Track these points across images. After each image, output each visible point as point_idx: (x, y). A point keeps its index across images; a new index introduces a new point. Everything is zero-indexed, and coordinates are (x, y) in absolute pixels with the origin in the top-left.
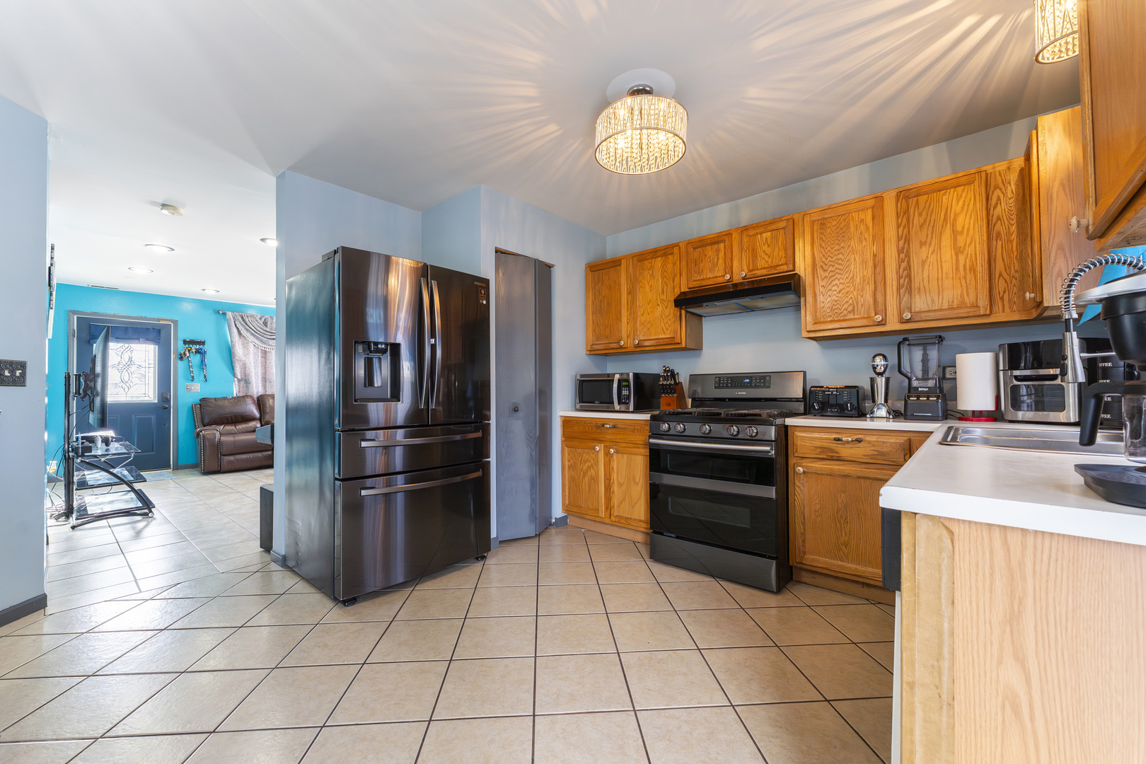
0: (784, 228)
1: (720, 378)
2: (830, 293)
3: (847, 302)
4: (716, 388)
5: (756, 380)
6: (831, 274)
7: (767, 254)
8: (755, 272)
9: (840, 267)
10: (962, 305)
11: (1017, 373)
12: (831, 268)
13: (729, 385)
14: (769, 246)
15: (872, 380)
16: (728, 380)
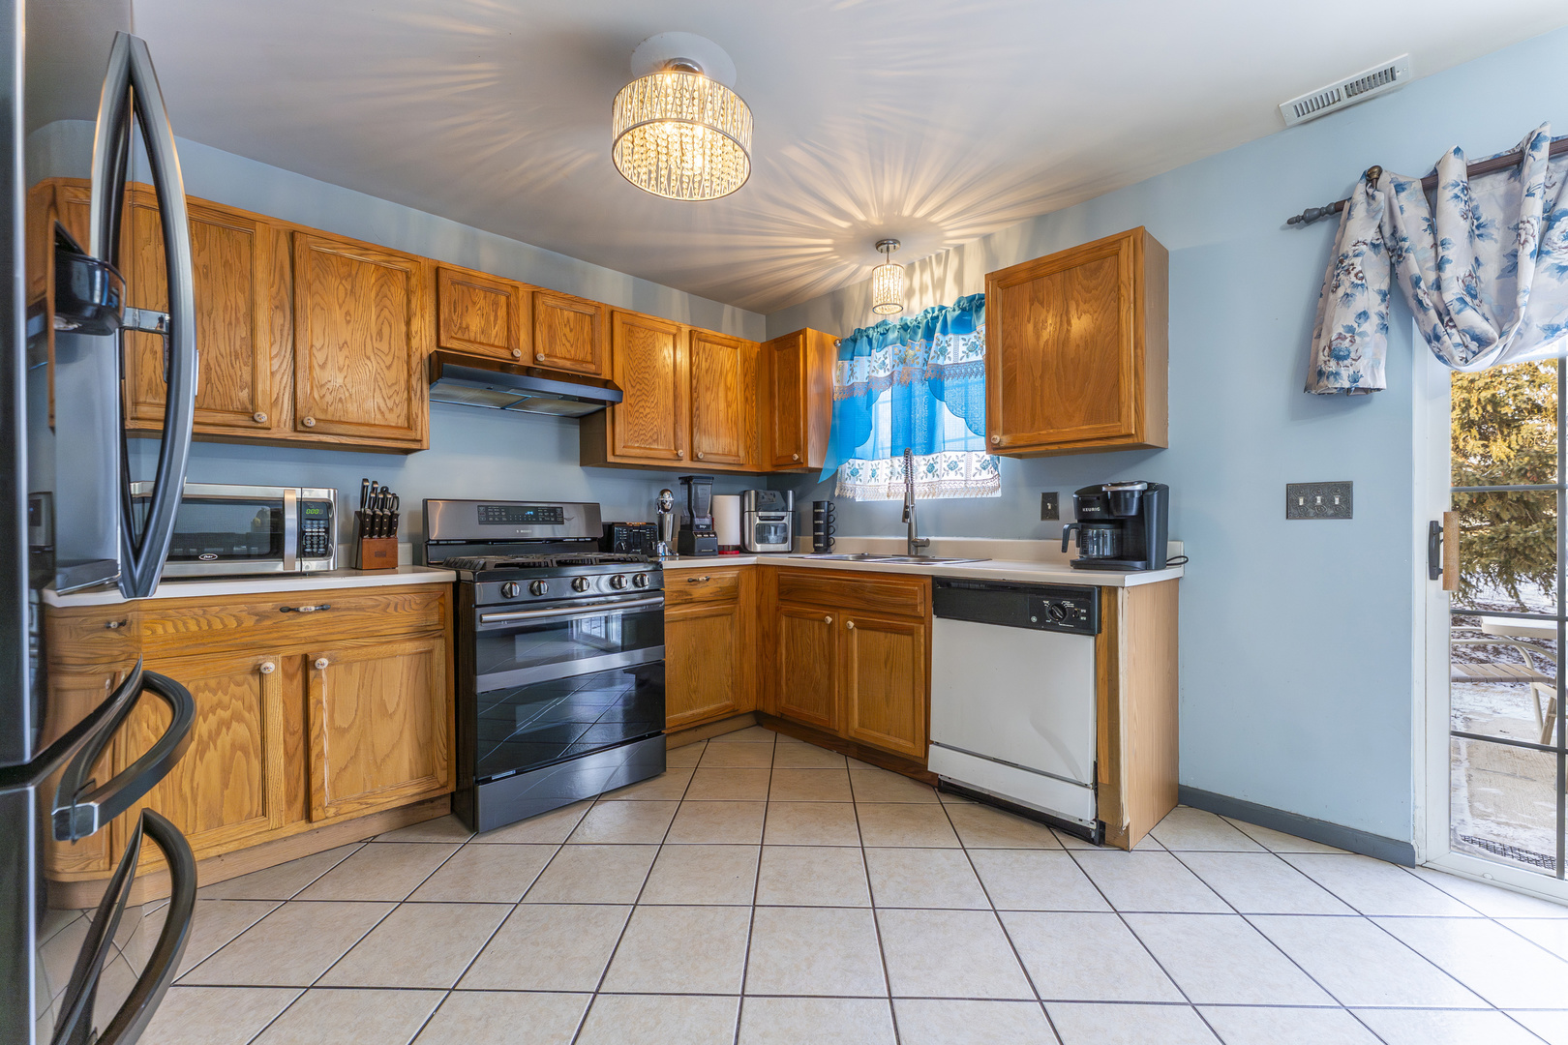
0: (591, 316)
1: (487, 507)
2: (637, 414)
3: (652, 429)
4: (481, 523)
5: (543, 512)
6: (638, 393)
7: (569, 341)
8: (555, 360)
9: (646, 387)
10: (729, 454)
11: (760, 514)
12: (638, 386)
13: (504, 519)
14: (571, 330)
15: (661, 518)
16: (500, 512)
